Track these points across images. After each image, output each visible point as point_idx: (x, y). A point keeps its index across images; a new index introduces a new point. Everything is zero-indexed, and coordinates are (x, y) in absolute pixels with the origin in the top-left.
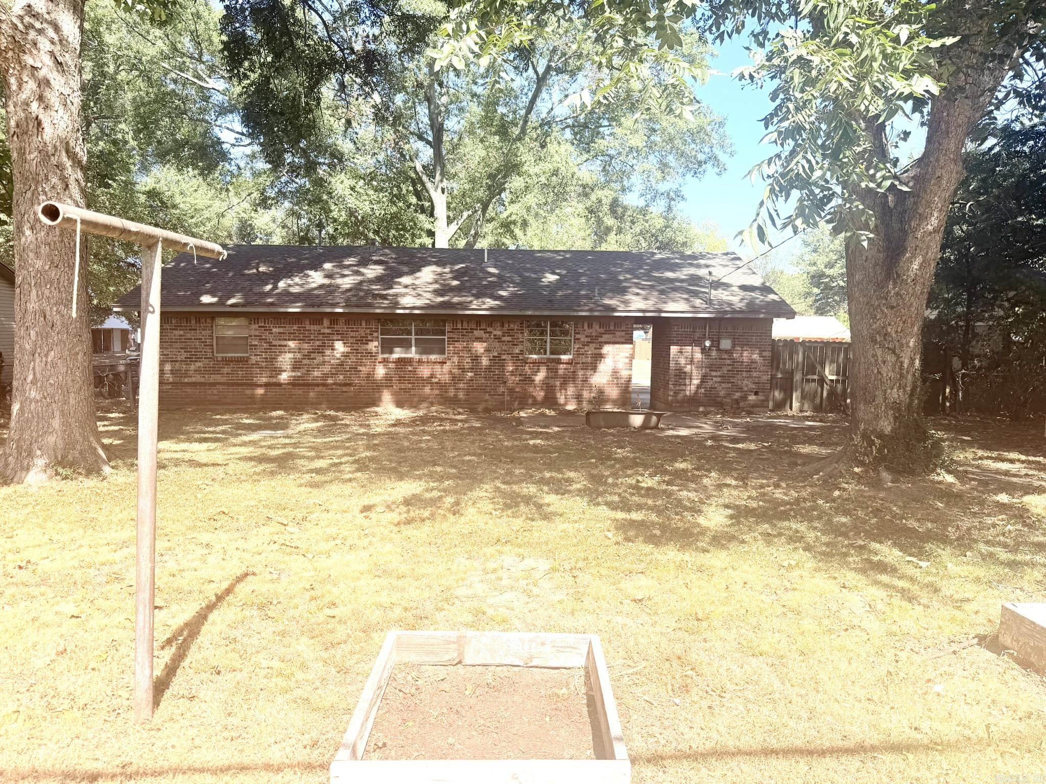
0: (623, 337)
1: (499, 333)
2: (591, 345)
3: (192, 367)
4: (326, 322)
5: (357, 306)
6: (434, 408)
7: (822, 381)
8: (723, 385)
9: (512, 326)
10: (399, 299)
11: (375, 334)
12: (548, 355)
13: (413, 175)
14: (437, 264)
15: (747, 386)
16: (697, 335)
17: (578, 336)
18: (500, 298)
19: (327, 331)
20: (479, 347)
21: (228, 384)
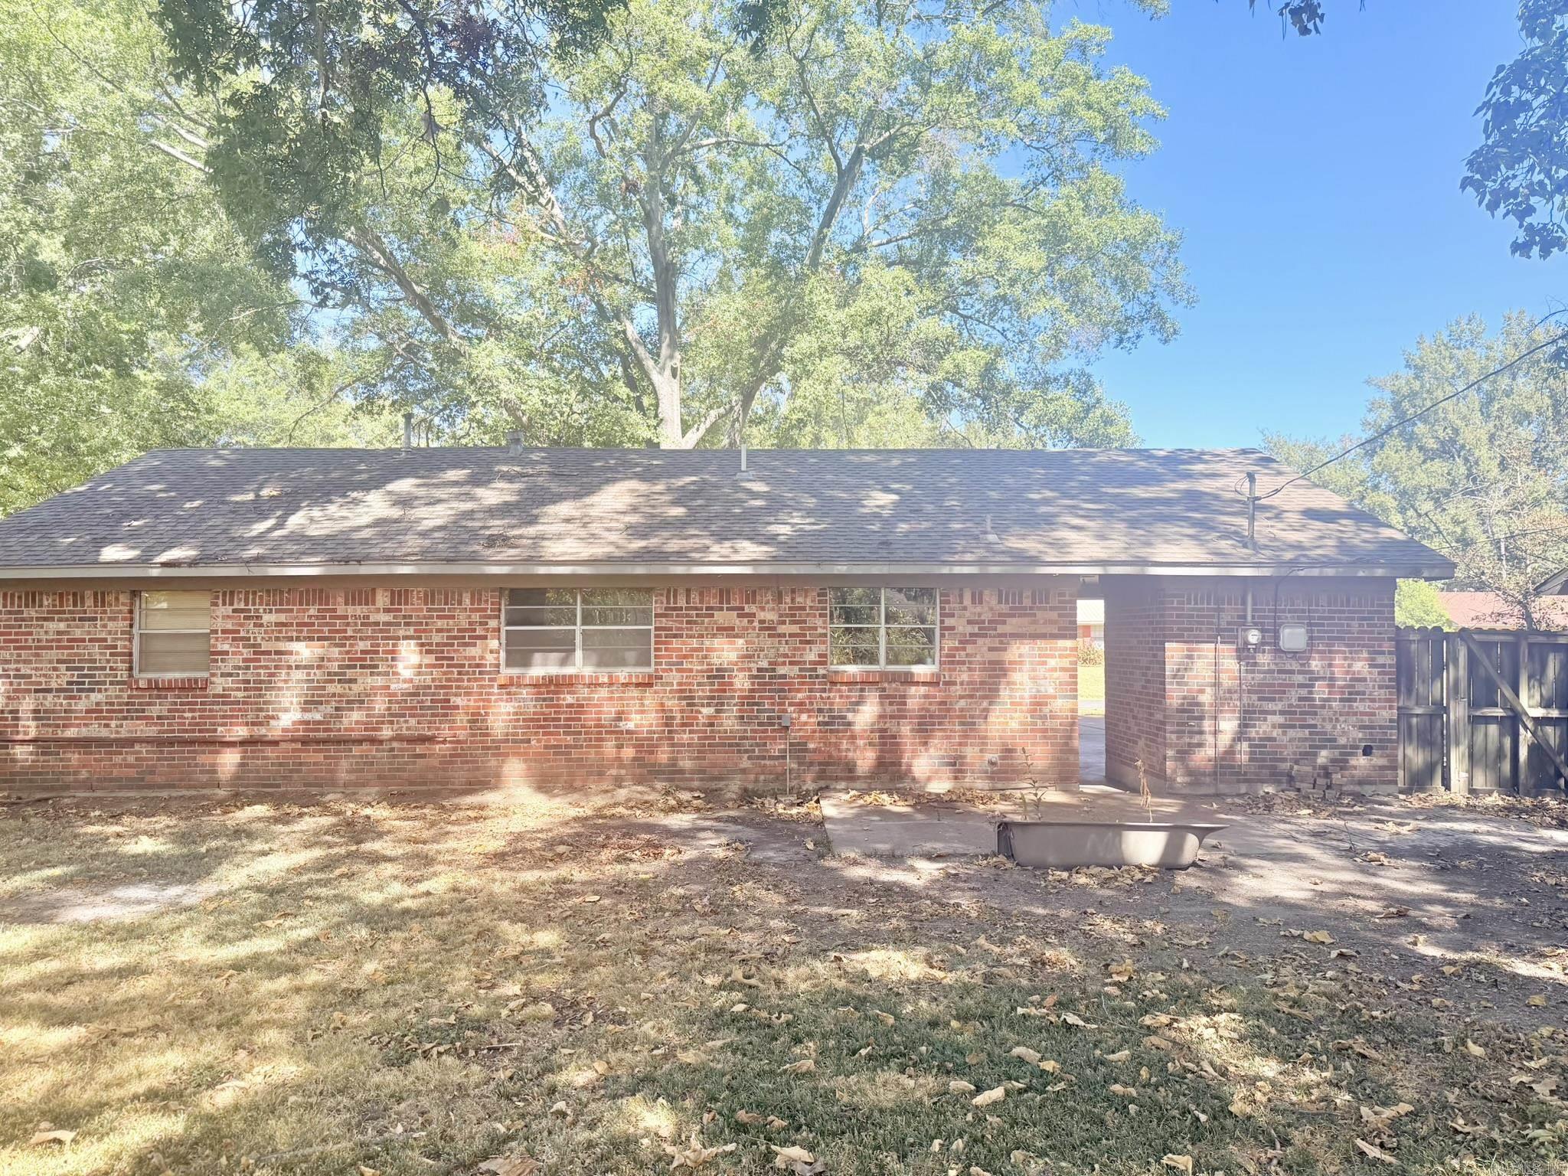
0: (1052, 622)
1: (770, 616)
2: (980, 641)
3: (82, 705)
4: (382, 599)
5: (449, 561)
6: (622, 794)
7: (1513, 721)
8: (1291, 733)
9: (799, 599)
10: (546, 543)
11: (493, 623)
12: (882, 666)
13: (621, 345)
14: (642, 477)
15: (1344, 733)
16: (1226, 617)
17: (949, 622)
18: (771, 539)
19: (384, 618)
20: (726, 652)
21: (158, 742)
